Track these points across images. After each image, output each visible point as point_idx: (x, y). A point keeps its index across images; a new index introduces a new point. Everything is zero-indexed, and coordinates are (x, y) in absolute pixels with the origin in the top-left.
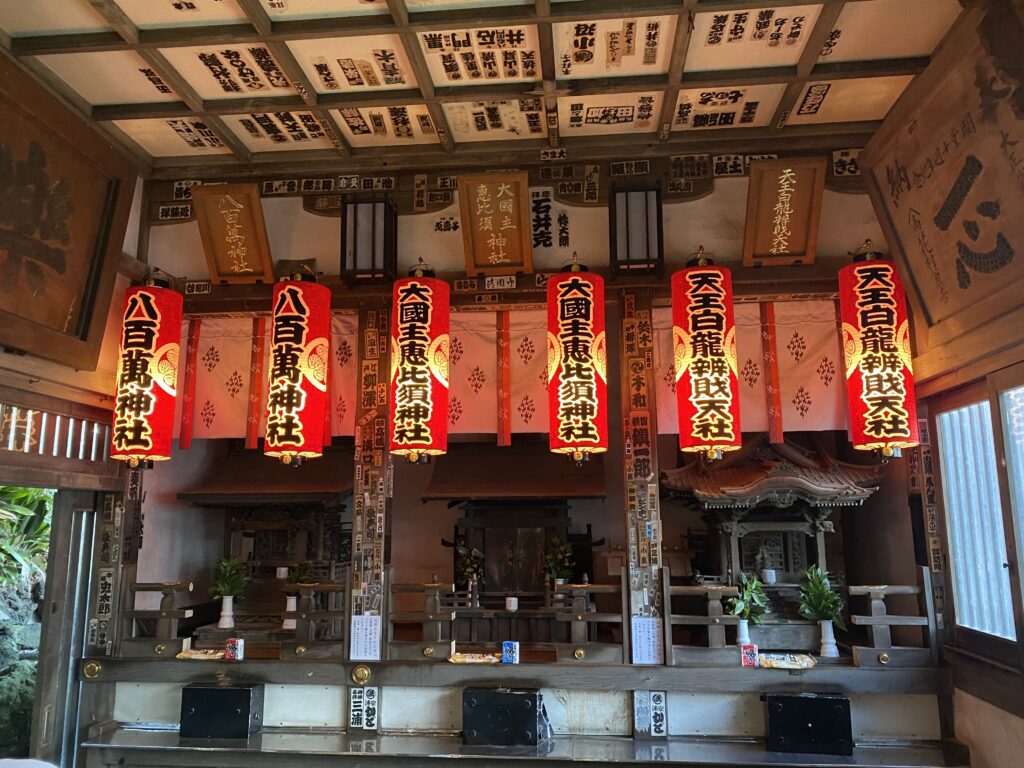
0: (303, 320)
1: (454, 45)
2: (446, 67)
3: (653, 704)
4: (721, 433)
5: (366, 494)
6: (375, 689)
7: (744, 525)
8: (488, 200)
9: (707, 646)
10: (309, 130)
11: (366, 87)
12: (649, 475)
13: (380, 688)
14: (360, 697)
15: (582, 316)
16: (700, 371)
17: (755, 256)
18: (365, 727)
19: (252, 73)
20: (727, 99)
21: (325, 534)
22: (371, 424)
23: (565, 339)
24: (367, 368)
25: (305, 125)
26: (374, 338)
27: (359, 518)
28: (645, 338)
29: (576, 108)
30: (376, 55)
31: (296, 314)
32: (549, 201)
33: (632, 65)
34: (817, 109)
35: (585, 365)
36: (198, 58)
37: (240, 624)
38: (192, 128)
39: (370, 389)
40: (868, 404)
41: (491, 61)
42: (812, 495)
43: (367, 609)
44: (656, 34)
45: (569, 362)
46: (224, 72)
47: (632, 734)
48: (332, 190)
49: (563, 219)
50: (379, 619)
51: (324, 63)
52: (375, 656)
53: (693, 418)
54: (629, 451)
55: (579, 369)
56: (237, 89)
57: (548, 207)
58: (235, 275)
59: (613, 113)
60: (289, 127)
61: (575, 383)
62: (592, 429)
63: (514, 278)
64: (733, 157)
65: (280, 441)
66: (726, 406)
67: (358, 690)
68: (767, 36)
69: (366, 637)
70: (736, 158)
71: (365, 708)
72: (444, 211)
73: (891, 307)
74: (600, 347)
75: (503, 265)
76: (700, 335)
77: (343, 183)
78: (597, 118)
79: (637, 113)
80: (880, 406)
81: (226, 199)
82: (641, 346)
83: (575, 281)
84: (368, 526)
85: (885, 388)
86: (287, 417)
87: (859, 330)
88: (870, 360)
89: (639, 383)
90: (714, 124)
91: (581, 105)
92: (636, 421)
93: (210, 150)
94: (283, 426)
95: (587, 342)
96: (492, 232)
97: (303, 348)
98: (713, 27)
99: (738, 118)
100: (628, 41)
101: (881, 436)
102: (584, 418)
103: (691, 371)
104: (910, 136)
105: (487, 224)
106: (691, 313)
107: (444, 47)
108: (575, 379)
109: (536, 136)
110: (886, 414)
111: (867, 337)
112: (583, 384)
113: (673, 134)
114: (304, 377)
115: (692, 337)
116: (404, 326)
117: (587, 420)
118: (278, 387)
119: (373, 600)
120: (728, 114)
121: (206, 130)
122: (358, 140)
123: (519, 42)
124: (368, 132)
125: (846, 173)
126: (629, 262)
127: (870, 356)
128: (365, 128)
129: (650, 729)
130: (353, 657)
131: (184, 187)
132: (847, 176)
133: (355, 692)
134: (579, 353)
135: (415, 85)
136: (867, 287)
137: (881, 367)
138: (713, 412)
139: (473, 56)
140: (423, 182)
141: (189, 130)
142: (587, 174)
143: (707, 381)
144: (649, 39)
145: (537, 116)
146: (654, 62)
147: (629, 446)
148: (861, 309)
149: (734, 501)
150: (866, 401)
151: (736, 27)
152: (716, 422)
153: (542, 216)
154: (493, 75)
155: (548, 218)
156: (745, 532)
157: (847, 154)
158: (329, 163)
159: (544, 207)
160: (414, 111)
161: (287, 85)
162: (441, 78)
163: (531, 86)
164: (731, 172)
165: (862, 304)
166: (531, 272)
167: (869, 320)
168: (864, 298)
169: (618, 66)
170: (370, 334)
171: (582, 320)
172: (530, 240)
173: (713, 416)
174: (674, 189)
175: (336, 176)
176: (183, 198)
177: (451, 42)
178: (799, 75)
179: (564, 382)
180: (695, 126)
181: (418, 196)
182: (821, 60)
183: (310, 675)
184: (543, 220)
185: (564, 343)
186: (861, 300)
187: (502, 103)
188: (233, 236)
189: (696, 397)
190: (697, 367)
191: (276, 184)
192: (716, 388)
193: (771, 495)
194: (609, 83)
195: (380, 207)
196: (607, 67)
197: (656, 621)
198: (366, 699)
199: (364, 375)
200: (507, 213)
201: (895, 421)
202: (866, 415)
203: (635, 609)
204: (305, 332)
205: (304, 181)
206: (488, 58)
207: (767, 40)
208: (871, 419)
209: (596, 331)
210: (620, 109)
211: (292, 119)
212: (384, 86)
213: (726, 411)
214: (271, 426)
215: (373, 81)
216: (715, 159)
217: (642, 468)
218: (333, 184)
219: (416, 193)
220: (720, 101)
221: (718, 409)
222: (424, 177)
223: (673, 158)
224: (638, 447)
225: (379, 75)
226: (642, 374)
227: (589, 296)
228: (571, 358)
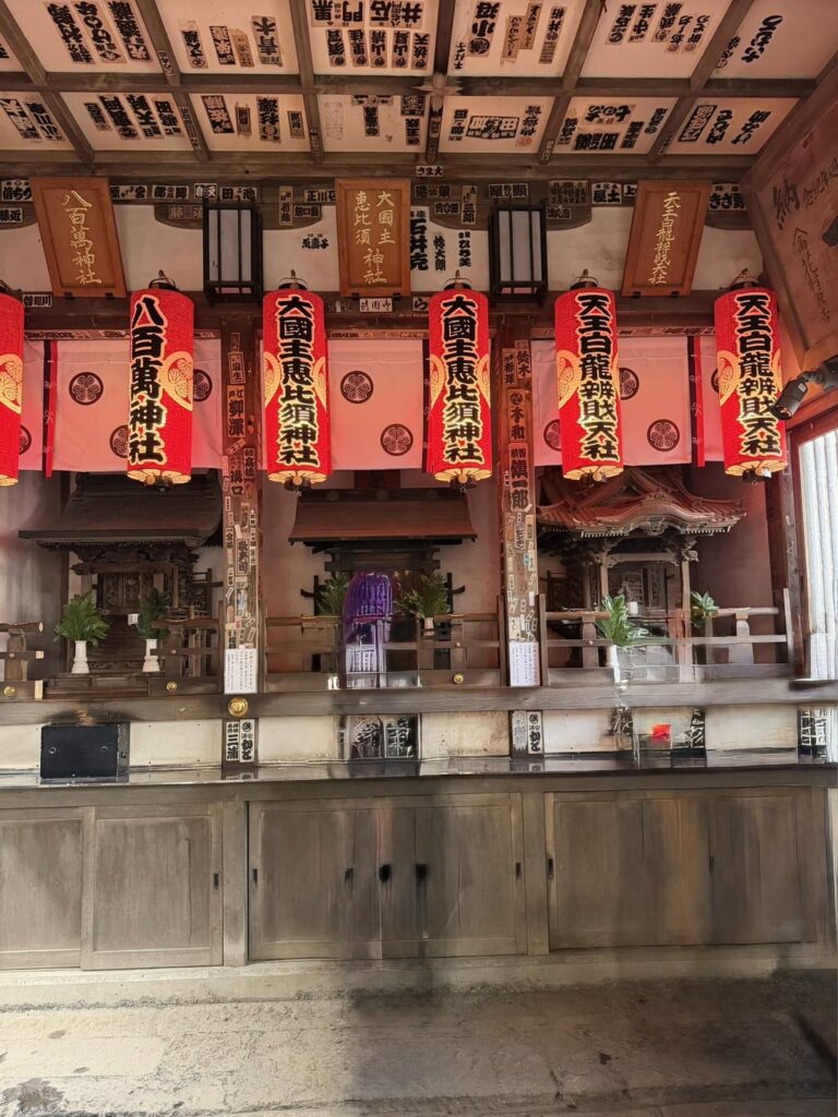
0: (160, 331)
1: (344, 19)
2: (330, 46)
3: (530, 724)
4: (609, 455)
5: (237, 527)
6: (252, 722)
7: (614, 556)
8: (367, 209)
9: (581, 666)
10: (164, 123)
11: (237, 69)
12: (526, 506)
13: (257, 720)
14: (236, 731)
15: (467, 336)
16: (589, 394)
17: (634, 285)
18: (242, 761)
19: (108, 37)
20: (613, 116)
21: (179, 581)
22: (238, 453)
23: (450, 360)
24: (232, 393)
25: (160, 116)
26: (239, 361)
27: (230, 551)
28: (524, 369)
29: (461, 114)
30: (256, 23)
31: (153, 324)
32: (424, 221)
33: (527, 64)
34: (698, 135)
35: (470, 386)
36: (46, 11)
37: (94, 671)
38: (27, 111)
39: (236, 417)
40: (745, 425)
41: (380, 43)
42: (683, 522)
43: (242, 643)
44: (559, 23)
45: (453, 384)
46: (76, 34)
47: (512, 752)
48: (187, 198)
49: (439, 242)
50: (254, 652)
51: (194, 29)
52: (252, 688)
53: (582, 441)
54: (507, 483)
55: (464, 389)
56: (88, 59)
57: (424, 228)
58: (81, 286)
59: (496, 124)
60: (142, 117)
61: (460, 404)
62: (477, 451)
63: (390, 301)
64: (611, 185)
65: (140, 460)
66: (613, 428)
67: (233, 723)
68: (669, 38)
69: (241, 671)
70: (615, 187)
71: (242, 742)
72: (311, 227)
73: (769, 334)
74: (485, 369)
75: (379, 284)
76: (589, 357)
77: (199, 191)
78: (479, 130)
79: (521, 126)
80: (757, 427)
81: (72, 196)
82: (520, 376)
83: (459, 299)
84: (241, 559)
85: (761, 411)
86: (148, 434)
87: (737, 355)
88: (748, 384)
89: (517, 414)
90: (595, 148)
91: (466, 112)
92: (514, 453)
93: (45, 144)
94: (143, 443)
95: (471, 362)
96: (369, 247)
97: (161, 361)
98: (618, 21)
99: (620, 141)
100: (529, 31)
101: (757, 454)
102: (469, 439)
103: (580, 394)
104: (804, 151)
105: (364, 237)
106: (581, 335)
107: (333, 19)
108: (460, 400)
109: (413, 149)
110: (762, 434)
111: (746, 362)
112: (468, 405)
113: (553, 156)
114: (164, 392)
115: (582, 360)
116: (285, 341)
117: (472, 442)
118: (137, 403)
119: (247, 634)
120: (611, 136)
121: (44, 115)
122: (218, 142)
123: (415, 21)
124: (230, 130)
125: (720, 208)
126: (513, 284)
127: (748, 380)
128: (228, 126)
129: (527, 746)
130: (228, 691)
131: (14, 187)
132: (720, 211)
133: (230, 726)
134: (464, 373)
135: (295, 70)
136: (747, 314)
137: (758, 390)
138: (601, 433)
139: (362, 34)
140: (288, 195)
141: (23, 114)
142: (464, 194)
143: (596, 403)
144: (551, 29)
145: (417, 122)
146: (550, 61)
147: (507, 477)
148: (740, 335)
149: (609, 529)
150: (742, 423)
151: (641, 21)
152: (605, 444)
153: (417, 237)
154: (380, 63)
155: (423, 240)
156: (614, 563)
157: (721, 189)
158: (183, 167)
159: (419, 227)
160: (287, 104)
161: (148, 58)
162: (323, 64)
163: (421, 80)
164: (610, 201)
165: (741, 331)
166: (409, 295)
167: (748, 346)
168: (743, 324)
169: (513, 62)
170: (235, 357)
171: (467, 340)
172: (406, 262)
173: (602, 437)
174: (552, 216)
175: (191, 182)
176: (14, 199)
177: (341, 14)
178: (693, 90)
179: (449, 404)
180: (576, 148)
181: (283, 209)
182: (716, 75)
183: (182, 710)
184: (418, 241)
185: (448, 364)
186: (741, 327)
187: (383, 102)
188: (80, 238)
189: (585, 419)
190: (586, 390)
191: (123, 189)
192: (605, 410)
193: (643, 524)
194: (501, 84)
195: (246, 214)
196: (502, 63)
197: (533, 645)
198: (242, 732)
199: (229, 401)
200: (386, 226)
201: (770, 441)
202: (741, 436)
203: (512, 634)
204: (163, 345)
205: (154, 187)
206: (378, 38)
207: (666, 44)
208: (747, 439)
209: (482, 352)
210: (504, 120)
211: (145, 106)
212: (259, 68)
213: (612, 433)
214: (132, 445)
215: (247, 62)
216: (594, 186)
217: (520, 499)
218: (188, 192)
219: (281, 207)
220: (606, 118)
221: (606, 431)
222: (290, 189)
223: (552, 183)
224: (516, 479)
225: (254, 51)
226: (522, 405)
227: (473, 315)
228: (455, 379)
